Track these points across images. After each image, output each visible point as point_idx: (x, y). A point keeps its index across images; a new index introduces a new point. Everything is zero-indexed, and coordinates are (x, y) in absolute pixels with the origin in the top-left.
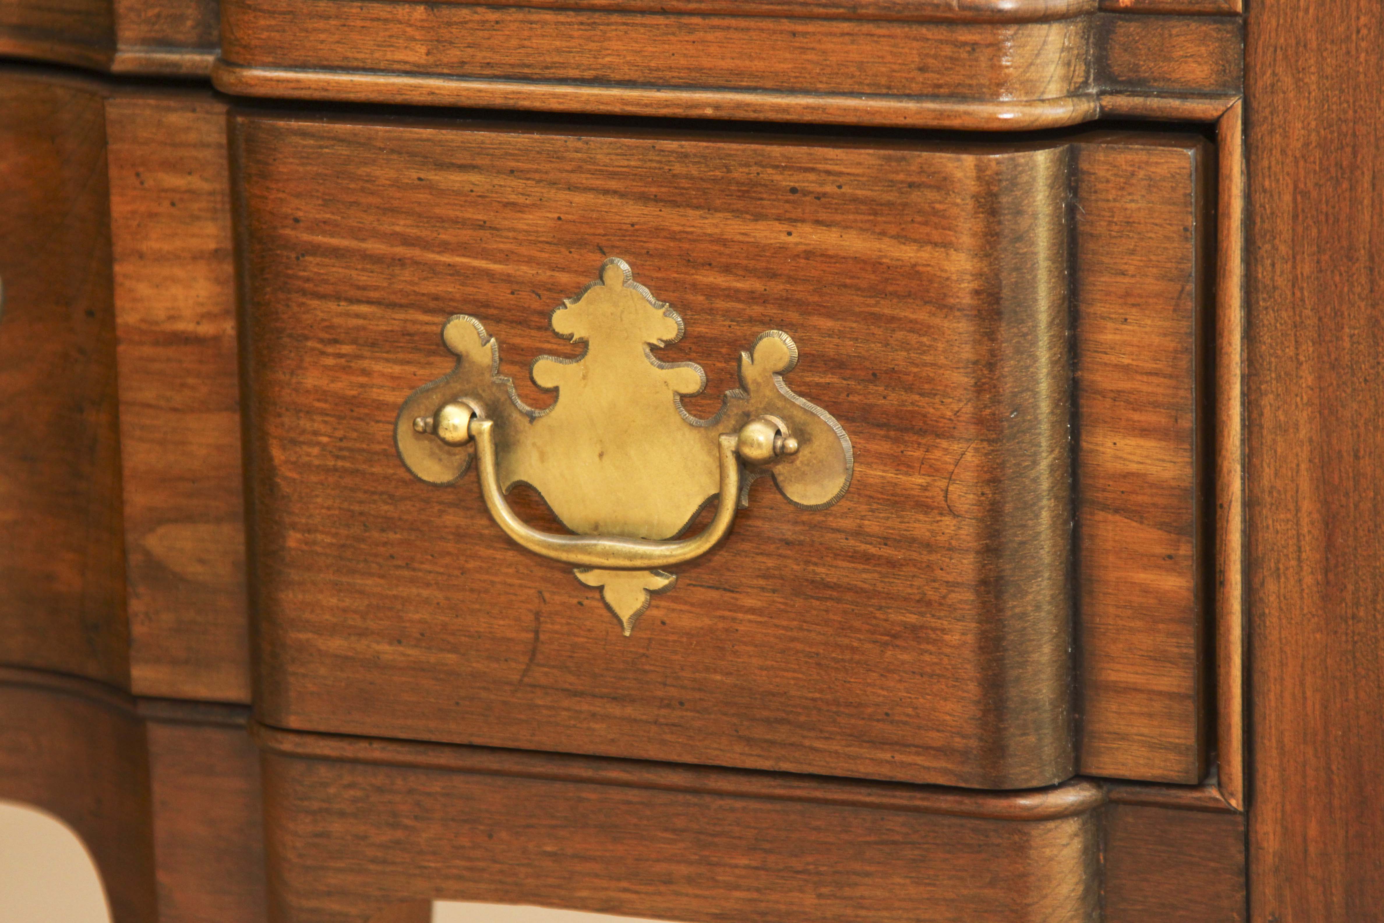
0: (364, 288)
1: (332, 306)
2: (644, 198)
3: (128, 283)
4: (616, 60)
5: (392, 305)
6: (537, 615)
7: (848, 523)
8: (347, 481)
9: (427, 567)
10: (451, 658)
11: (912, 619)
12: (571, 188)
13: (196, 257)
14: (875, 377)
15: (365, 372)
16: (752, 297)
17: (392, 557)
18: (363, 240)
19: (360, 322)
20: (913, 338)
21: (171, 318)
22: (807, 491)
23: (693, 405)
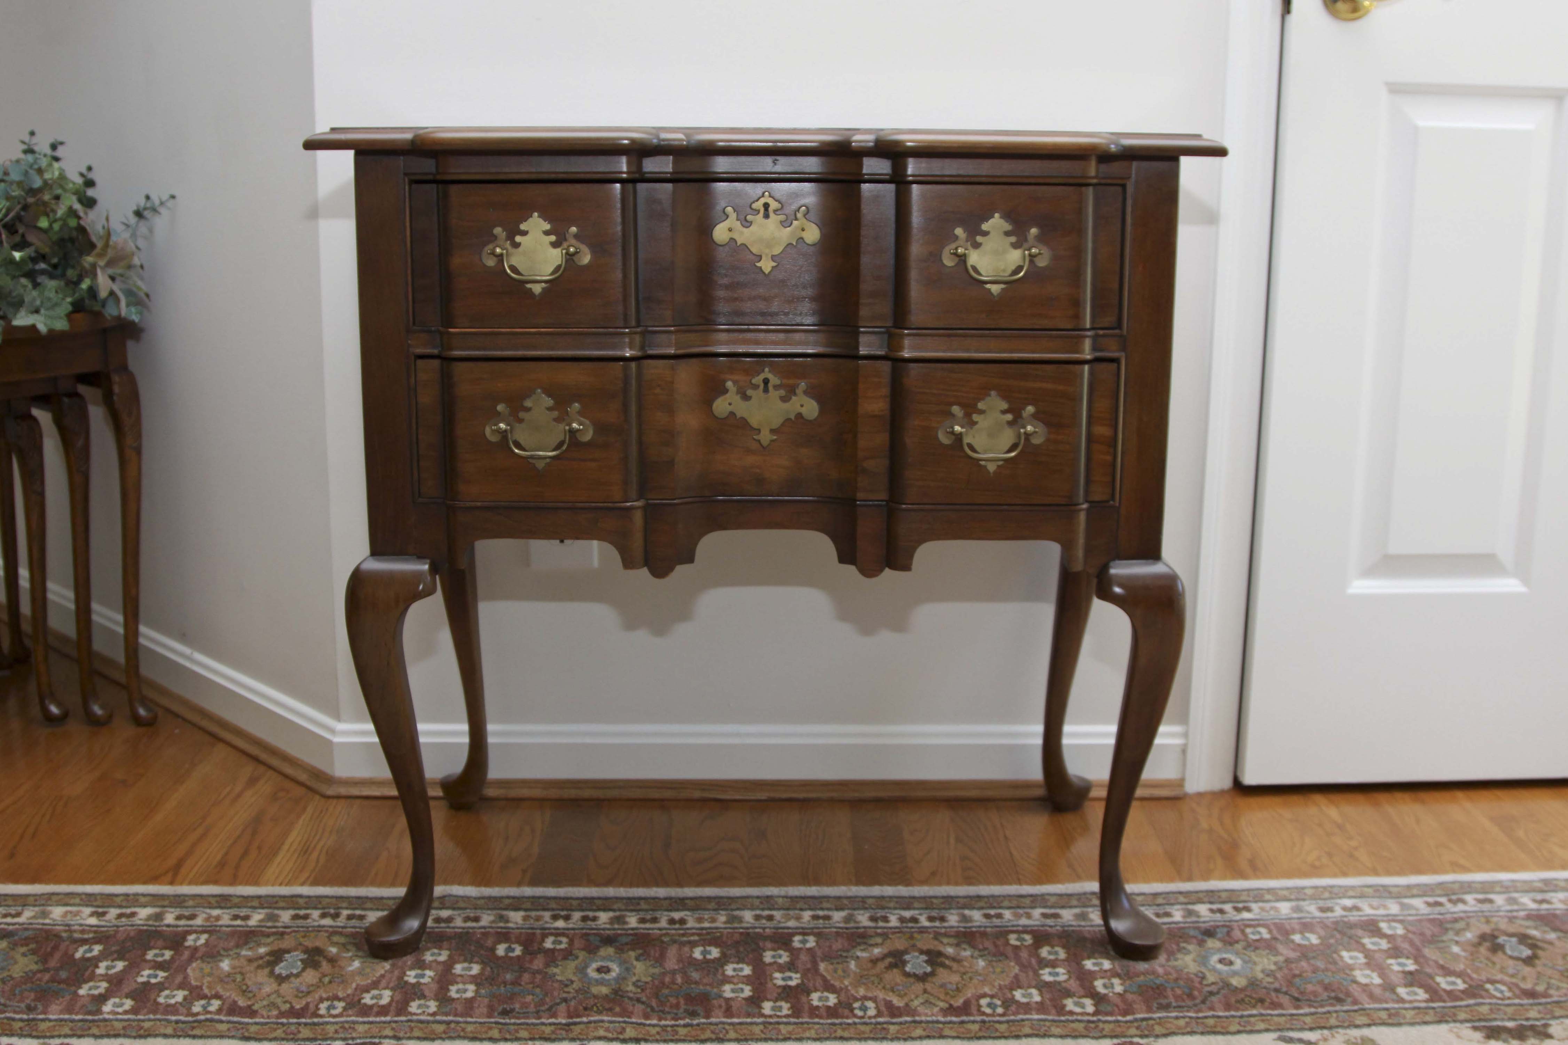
0: (932, 401)
1: (923, 406)
2: (1001, 379)
3: (862, 404)
4: (992, 348)
5: (939, 405)
6: (969, 473)
7: (1045, 448)
8: (924, 446)
9: (943, 464)
10: (947, 484)
11: (1059, 468)
12: (983, 376)
13: (880, 397)
14: (1053, 415)
15: (931, 420)
16: (1025, 399)
17: (935, 462)
18: (932, 390)
19: (930, 409)
20: (1062, 406)
21: (873, 412)
22: (1036, 441)
23: (1010, 424)
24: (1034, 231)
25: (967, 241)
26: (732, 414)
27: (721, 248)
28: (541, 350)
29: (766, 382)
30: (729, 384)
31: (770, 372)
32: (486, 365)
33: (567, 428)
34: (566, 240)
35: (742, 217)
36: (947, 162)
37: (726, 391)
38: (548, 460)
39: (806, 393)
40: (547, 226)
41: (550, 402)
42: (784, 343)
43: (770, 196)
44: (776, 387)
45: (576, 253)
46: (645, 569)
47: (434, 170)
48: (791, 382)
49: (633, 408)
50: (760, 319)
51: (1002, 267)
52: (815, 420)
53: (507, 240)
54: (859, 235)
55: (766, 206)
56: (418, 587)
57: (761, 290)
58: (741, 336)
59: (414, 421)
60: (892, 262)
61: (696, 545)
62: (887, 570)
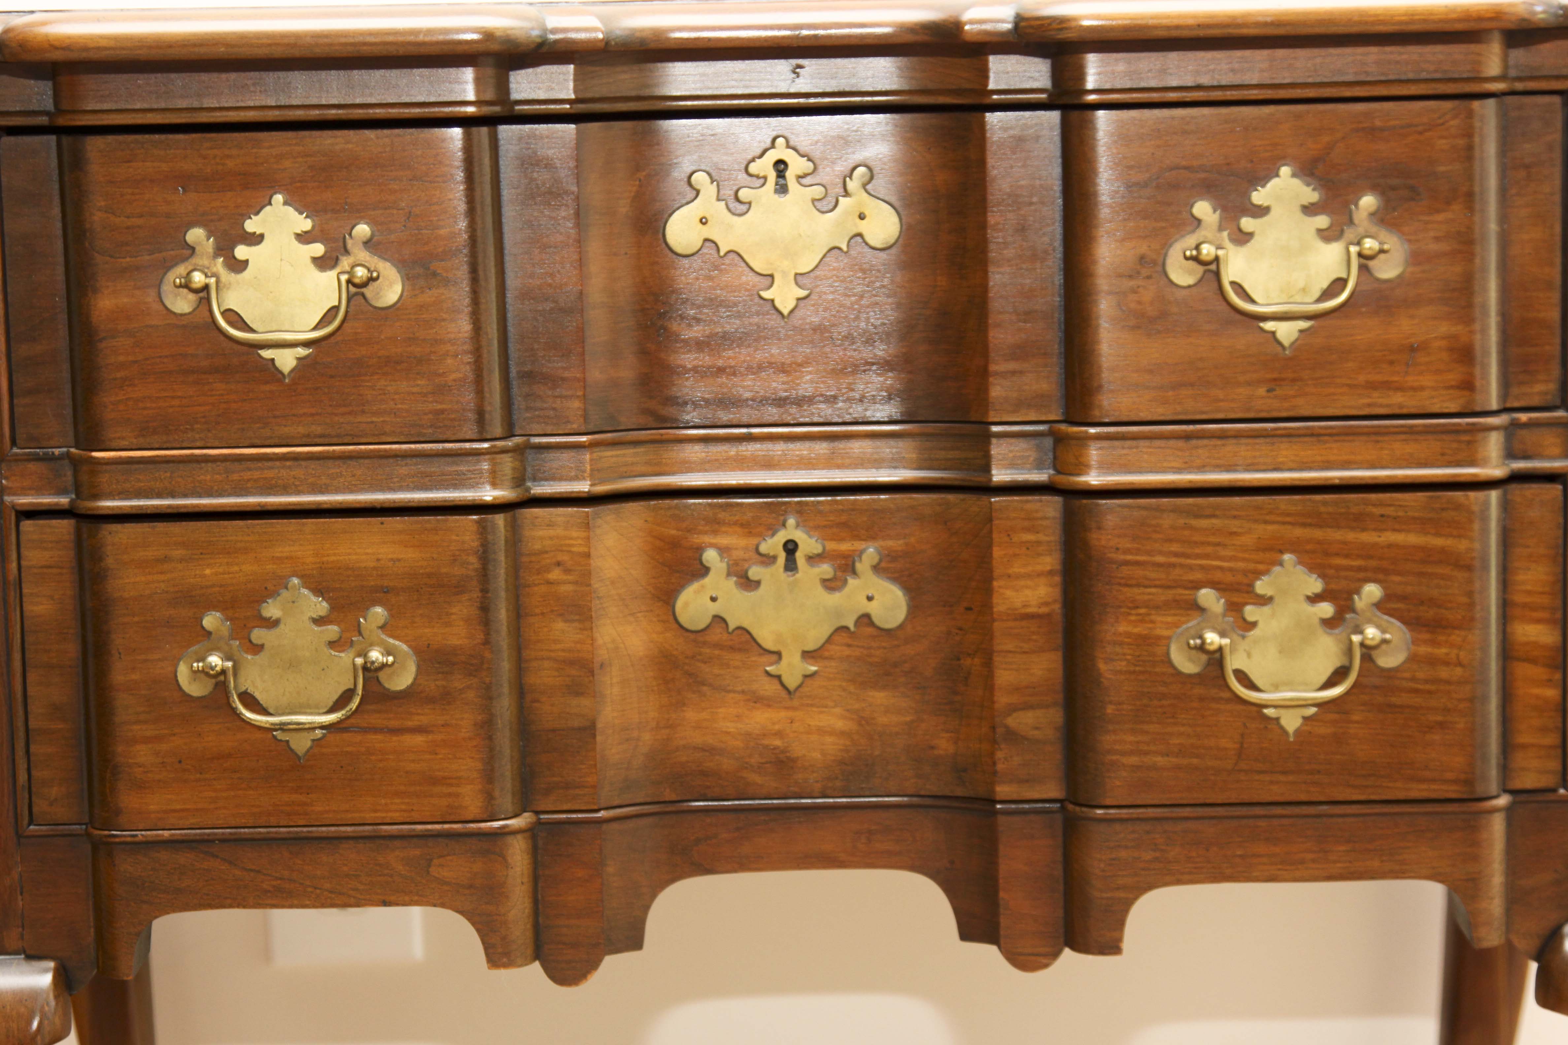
0: (1154, 580)
1: (1136, 590)
2: (1304, 525)
3: (1001, 590)
4: (1284, 459)
5: (1169, 587)
6: (1242, 735)
7: (1407, 675)
8: (1141, 677)
9: (1183, 716)
10: (1195, 761)
11: (1440, 718)
12: (1266, 522)
13: (1040, 575)
14: (1422, 603)
15: (1152, 622)
16: (1360, 569)
17: (1165, 713)
18: (1153, 556)
19: (1151, 597)
20: (1442, 583)
21: (1025, 606)
22: (1388, 660)
23: (1328, 623)
24: (1368, 202)
25: (1221, 229)
26: (718, 619)
27: (686, 261)
28: (299, 493)
29: (791, 548)
30: (711, 556)
31: (797, 526)
32: (177, 528)
33: (359, 661)
34: (347, 252)
35: (728, 192)
36: (1173, 58)
37: (704, 571)
38: (319, 733)
39: (876, 569)
40: (305, 224)
41: (320, 606)
42: (829, 463)
43: (788, 146)
44: (812, 559)
45: (371, 279)
46: (537, 964)
47: (49, 105)
48: (845, 547)
49: (502, 614)
50: (772, 413)
51: (1301, 284)
52: (901, 627)
53: (216, 255)
54: (983, 226)
55: (781, 166)
56: (30, 1023)
57: (775, 351)
58: (732, 450)
59: (17, 656)
60: (1059, 279)
61: (647, 908)
62: (1067, 952)
